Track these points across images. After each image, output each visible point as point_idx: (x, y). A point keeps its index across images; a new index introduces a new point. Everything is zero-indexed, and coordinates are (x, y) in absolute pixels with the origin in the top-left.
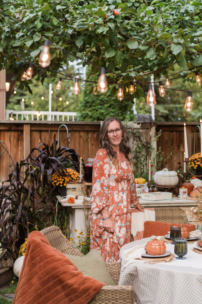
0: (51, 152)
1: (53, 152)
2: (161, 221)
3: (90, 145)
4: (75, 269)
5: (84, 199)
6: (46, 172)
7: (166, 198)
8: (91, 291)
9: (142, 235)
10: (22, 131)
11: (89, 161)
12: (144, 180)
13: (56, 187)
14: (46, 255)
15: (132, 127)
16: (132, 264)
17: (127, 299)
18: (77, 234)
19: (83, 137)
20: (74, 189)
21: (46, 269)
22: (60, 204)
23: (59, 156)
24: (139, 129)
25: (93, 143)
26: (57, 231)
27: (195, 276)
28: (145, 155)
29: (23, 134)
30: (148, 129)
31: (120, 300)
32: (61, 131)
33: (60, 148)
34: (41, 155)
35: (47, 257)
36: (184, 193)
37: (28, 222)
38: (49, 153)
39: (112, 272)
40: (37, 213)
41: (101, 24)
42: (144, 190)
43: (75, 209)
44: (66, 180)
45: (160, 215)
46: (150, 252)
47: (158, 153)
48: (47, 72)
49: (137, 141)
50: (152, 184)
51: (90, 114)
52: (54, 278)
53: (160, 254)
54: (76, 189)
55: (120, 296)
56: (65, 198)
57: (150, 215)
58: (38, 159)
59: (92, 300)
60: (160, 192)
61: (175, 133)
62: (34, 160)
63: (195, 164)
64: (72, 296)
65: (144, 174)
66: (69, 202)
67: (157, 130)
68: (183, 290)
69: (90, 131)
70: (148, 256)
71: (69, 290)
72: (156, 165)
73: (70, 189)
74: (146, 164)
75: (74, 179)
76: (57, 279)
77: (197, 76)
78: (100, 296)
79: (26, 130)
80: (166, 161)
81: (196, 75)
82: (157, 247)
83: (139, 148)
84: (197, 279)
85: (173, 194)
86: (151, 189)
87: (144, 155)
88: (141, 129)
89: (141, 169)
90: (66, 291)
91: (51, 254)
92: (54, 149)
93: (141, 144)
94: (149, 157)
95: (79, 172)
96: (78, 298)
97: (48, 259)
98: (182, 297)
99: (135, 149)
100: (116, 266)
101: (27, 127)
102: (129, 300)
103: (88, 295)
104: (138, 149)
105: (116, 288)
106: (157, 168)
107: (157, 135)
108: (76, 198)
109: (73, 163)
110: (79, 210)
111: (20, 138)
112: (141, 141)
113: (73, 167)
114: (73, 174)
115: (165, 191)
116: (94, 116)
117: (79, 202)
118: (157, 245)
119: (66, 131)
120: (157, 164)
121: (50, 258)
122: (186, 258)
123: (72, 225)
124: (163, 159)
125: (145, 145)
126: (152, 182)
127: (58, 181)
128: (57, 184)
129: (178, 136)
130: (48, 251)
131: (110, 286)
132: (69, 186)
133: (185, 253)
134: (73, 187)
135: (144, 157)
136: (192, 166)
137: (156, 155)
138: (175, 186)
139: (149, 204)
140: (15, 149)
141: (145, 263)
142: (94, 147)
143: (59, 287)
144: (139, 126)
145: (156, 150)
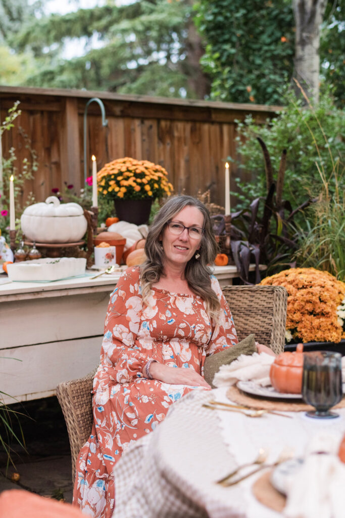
36: (111, 257)
63: (120, 186)
86: (20, 251)
107: (8, 115)
136: (110, 189)
145: (0, 157)
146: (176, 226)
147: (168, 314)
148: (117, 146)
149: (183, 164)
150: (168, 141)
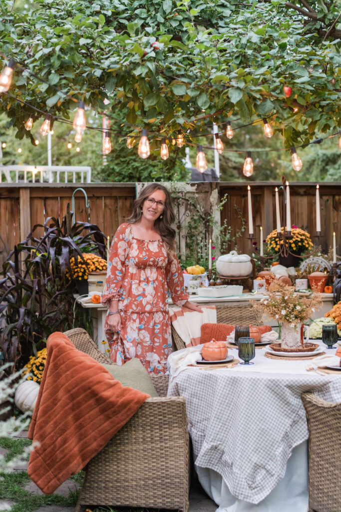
0: (63, 230)
1: (65, 230)
2: (224, 324)
3: (120, 218)
4: (110, 377)
6: (57, 260)
7: (235, 292)
8: (132, 404)
9: (198, 341)
10: (18, 199)
12: (202, 268)
13: (72, 281)
14: (74, 361)
15: (183, 190)
16: (184, 372)
17: (178, 414)
19: (110, 207)
20: (100, 283)
21: (75, 378)
23: (76, 235)
24: (194, 193)
25: (124, 215)
26: (83, 334)
27: (263, 381)
28: (204, 232)
29: (19, 204)
30: (207, 192)
31: (168, 414)
32: (76, 198)
33: (76, 223)
34: (49, 234)
35: (75, 364)
36: (261, 285)
37: (34, 333)
38: (60, 231)
39: (157, 387)
40: (46, 320)
41: (138, 63)
42: (202, 284)
43: (102, 311)
44: (87, 271)
45: (224, 315)
46: (207, 357)
47: (222, 228)
48: (57, 112)
49: (191, 211)
50: (215, 274)
51: (117, 169)
52: (85, 391)
53: (220, 359)
54: (102, 282)
55: (169, 409)
56: (87, 296)
57: (210, 316)
58: (44, 241)
60: (225, 286)
62: (37, 242)
63: (277, 244)
64: (109, 412)
65: (202, 260)
66: (93, 302)
67: (221, 194)
68: (247, 399)
69: (120, 197)
70: (204, 361)
71: (105, 404)
72: (220, 246)
73: (93, 283)
74: (206, 246)
75: (98, 269)
76: (89, 391)
77: (266, 125)
78: (144, 411)
79: (24, 197)
80: (235, 240)
81: (265, 123)
82: (216, 350)
83: (195, 221)
84: (266, 385)
85: (244, 288)
86: (211, 281)
87: (201, 232)
88: (197, 193)
89: (198, 252)
90: (101, 406)
91: (80, 360)
92: (68, 226)
93: (197, 215)
94: (209, 234)
95: (105, 259)
96: (117, 414)
97: (76, 367)
98: (247, 409)
99: (189, 223)
100: (163, 378)
101: (24, 193)
102: (181, 415)
103: (129, 409)
104: (192, 223)
105: (163, 399)
106: (222, 251)
107: (221, 201)
109: (96, 245)
111: (15, 209)
112: (198, 211)
113: (95, 251)
114: (97, 261)
115: (232, 284)
116: (123, 173)
118: (216, 347)
119: (84, 197)
120: (222, 245)
121: (79, 365)
122: (253, 363)
124: (231, 237)
125: (203, 216)
126: (213, 271)
127: (75, 273)
128: (74, 277)
130: (75, 357)
131: (155, 398)
132: (91, 279)
133: (253, 357)
134: (99, 280)
135: (202, 235)
136: (272, 246)
137: (219, 232)
138: (248, 276)
140: (7, 227)
141: (201, 369)
143: (92, 402)
144: (193, 189)
145: (219, 224)
146: (151, 200)
147: (144, 254)
148: (302, 214)
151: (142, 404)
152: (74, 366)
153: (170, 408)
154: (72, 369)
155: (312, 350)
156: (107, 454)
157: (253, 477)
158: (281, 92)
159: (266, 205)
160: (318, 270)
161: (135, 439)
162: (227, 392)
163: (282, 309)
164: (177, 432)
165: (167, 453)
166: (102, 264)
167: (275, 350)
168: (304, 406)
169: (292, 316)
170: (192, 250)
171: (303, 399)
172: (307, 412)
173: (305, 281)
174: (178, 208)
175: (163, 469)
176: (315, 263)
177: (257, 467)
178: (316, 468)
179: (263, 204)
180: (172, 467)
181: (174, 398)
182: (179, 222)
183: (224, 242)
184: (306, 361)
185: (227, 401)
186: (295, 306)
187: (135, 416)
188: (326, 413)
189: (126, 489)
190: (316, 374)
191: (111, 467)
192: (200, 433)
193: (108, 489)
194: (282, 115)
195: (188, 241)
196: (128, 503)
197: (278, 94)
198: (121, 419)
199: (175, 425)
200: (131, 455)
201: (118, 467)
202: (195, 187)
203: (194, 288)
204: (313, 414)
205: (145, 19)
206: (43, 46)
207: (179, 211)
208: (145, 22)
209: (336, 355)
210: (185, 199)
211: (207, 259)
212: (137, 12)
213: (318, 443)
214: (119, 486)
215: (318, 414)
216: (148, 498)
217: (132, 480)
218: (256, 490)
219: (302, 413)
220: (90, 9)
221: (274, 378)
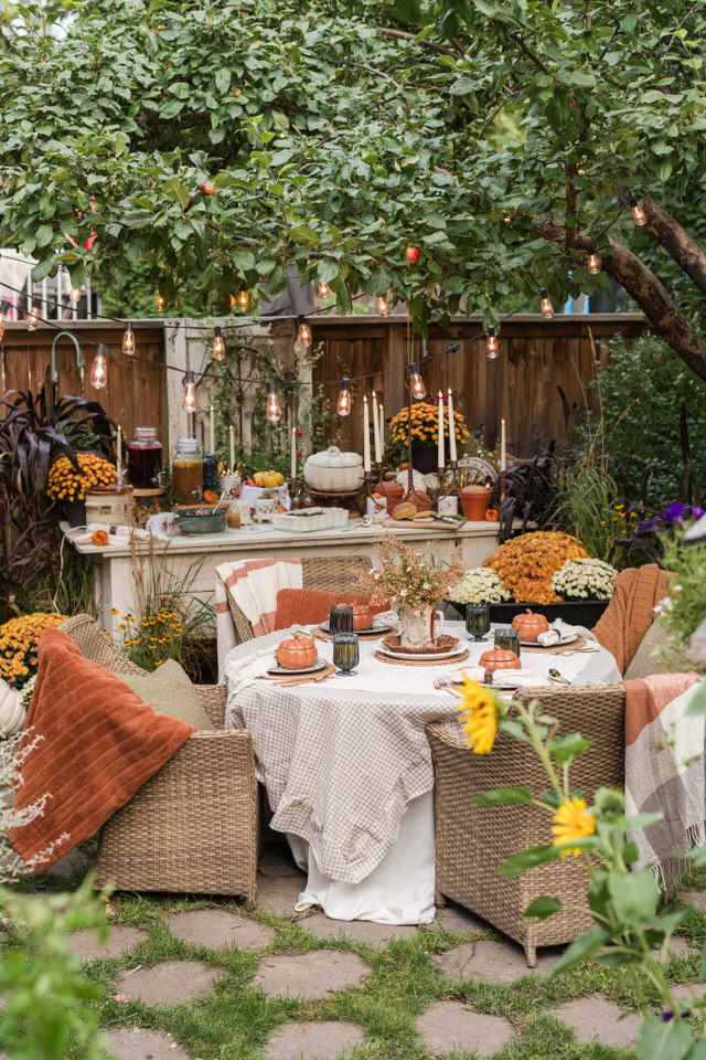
0: (38, 409)
1: (43, 409)
2: (315, 588)
3: (137, 382)
4: (137, 700)
5: (132, 535)
7: (335, 522)
8: (170, 742)
9: (272, 622)
11: (141, 434)
12: (279, 476)
13: (57, 504)
14: (80, 675)
15: (248, 333)
16: (249, 689)
17: (241, 755)
18: (118, 620)
19: (119, 362)
20: (106, 509)
21: (82, 702)
22: (70, 546)
23: (60, 419)
24: (267, 337)
25: (144, 375)
26: (89, 624)
28: (283, 406)
30: (288, 336)
31: (226, 756)
32: (58, 347)
33: (61, 398)
34: (14, 420)
35: (82, 679)
36: (379, 507)
38: (33, 415)
39: (208, 705)
40: (14, 570)
42: (279, 503)
43: (109, 558)
44: (83, 486)
45: (315, 573)
46: (285, 662)
47: (314, 401)
49: (260, 370)
50: (301, 486)
52: (99, 720)
53: (306, 667)
54: (109, 507)
55: (227, 749)
56: (84, 530)
57: (292, 576)
59: (173, 758)
60: (319, 509)
61: (360, 343)
63: (408, 435)
64: (134, 752)
65: (279, 457)
66: (94, 542)
67: (315, 339)
69: (137, 346)
70: (281, 670)
71: (128, 740)
72: (310, 432)
73: (94, 509)
74: (287, 431)
75: (102, 481)
76: (105, 721)
78: (189, 752)
80: (338, 421)
82: (300, 653)
85: (350, 512)
86: (296, 499)
88: (272, 337)
89: (273, 443)
90: (123, 742)
91: (89, 674)
92: (47, 402)
93: (271, 377)
94: (291, 409)
95: (114, 462)
96: (146, 755)
97: (85, 684)
99: (257, 390)
100: (217, 691)
102: (246, 757)
103: (165, 749)
105: (219, 734)
106: (315, 440)
107: (313, 354)
108: (113, 532)
110: (120, 560)
112: (273, 370)
113: (97, 448)
114: (100, 469)
115: (330, 506)
117: (119, 542)
118: (300, 648)
119: (74, 346)
120: (315, 430)
121: (90, 682)
122: (356, 673)
123: (102, 597)
124: (330, 416)
125: (282, 378)
126: (299, 481)
127: (62, 488)
128: (61, 496)
129: (368, 352)
130: (82, 669)
131: (206, 732)
132: (92, 502)
133: (355, 663)
134: (104, 505)
136: (399, 437)
137: (310, 408)
138: (357, 490)
139: (292, 541)
141: (275, 684)
142: (147, 387)
143: (108, 737)
144: (265, 331)
145: (311, 392)
148: (454, 370)
149: (540, 386)
150: (522, 362)
151: (186, 741)
152: (82, 683)
153: (228, 746)
154: (78, 688)
155: (447, 649)
156: (132, 814)
157: (351, 846)
158: (403, 255)
159: (391, 356)
160: (474, 483)
161: (175, 791)
162: (316, 722)
163: (402, 587)
164: (239, 782)
165: (224, 813)
166: (108, 474)
167: (392, 650)
168: (430, 742)
169: (417, 598)
170: (262, 439)
171: (428, 733)
172: (434, 752)
173: (452, 500)
174: (239, 364)
175: (218, 836)
176: (472, 468)
177: (357, 830)
178: (445, 833)
179: (387, 354)
180: (231, 833)
181: (234, 732)
182: (240, 390)
183: (319, 424)
184: (438, 667)
185: (315, 735)
186: (422, 582)
187: (174, 757)
188: (459, 757)
189: (161, 866)
190: (448, 694)
191: (137, 834)
192: (279, 781)
193: (134, 866)
194: (404, 295)
195: (256, 423)
196: (164, 887)
197: (398, 261)
198: (153, 762)
199: (237, 771)
200: (168, 815)
201: (150, 833)
202: (268, 329)
203: (265, 512)
204: (442, 756)
205: (186, 100)
206: (27, 181)
207: (239, 369)
208: (186, 106)
209: (480, 664)
210: (249, 349)
211: (288, 456)
212: (173, 89)
213: (449, 798)
214: (151, 862)
215: (449, 757)
216: (194, 878)
217: (171, 852)
218: (355, 863)
219: (426, 752)
220: (94, 85)
221: (384, 703)
